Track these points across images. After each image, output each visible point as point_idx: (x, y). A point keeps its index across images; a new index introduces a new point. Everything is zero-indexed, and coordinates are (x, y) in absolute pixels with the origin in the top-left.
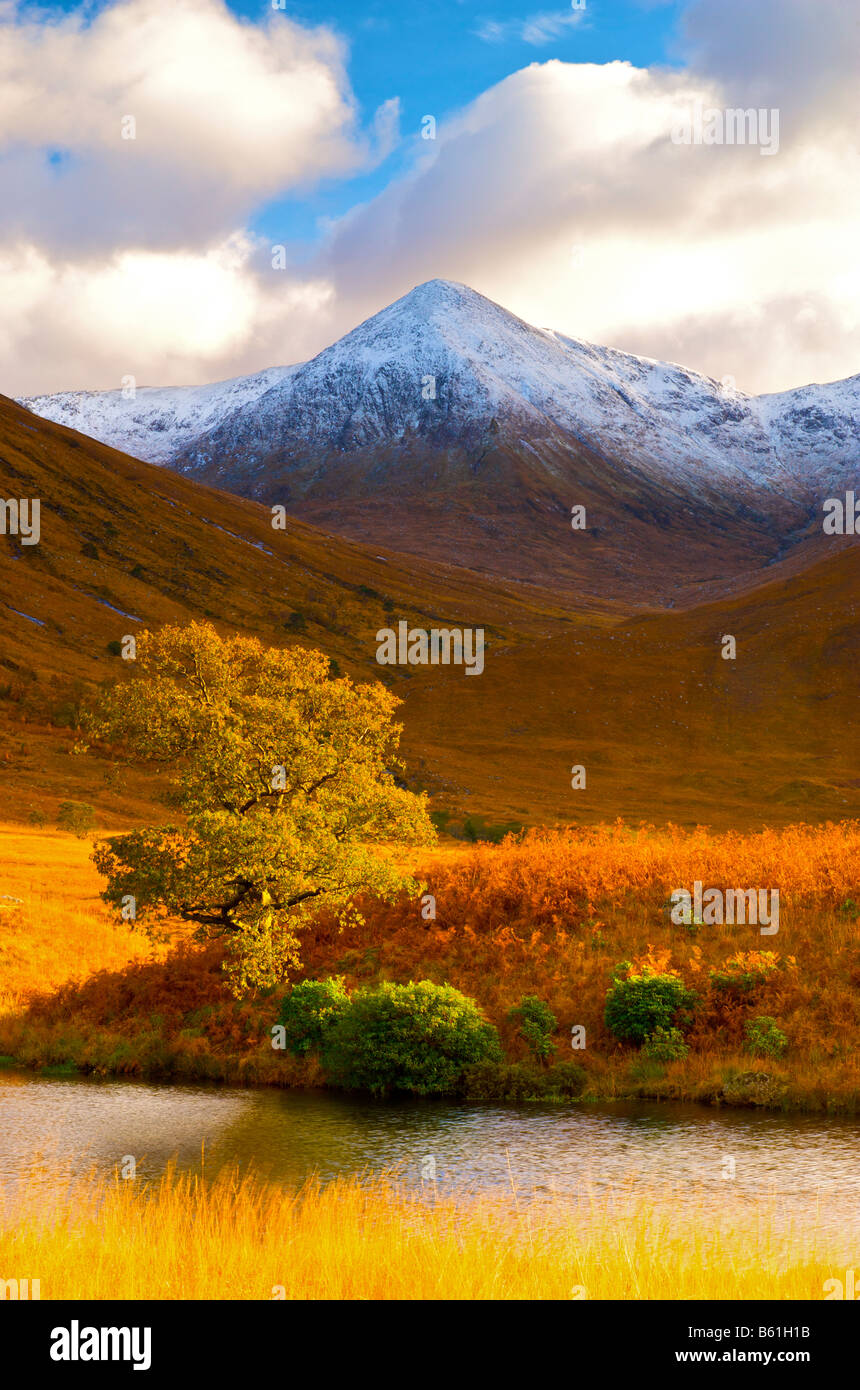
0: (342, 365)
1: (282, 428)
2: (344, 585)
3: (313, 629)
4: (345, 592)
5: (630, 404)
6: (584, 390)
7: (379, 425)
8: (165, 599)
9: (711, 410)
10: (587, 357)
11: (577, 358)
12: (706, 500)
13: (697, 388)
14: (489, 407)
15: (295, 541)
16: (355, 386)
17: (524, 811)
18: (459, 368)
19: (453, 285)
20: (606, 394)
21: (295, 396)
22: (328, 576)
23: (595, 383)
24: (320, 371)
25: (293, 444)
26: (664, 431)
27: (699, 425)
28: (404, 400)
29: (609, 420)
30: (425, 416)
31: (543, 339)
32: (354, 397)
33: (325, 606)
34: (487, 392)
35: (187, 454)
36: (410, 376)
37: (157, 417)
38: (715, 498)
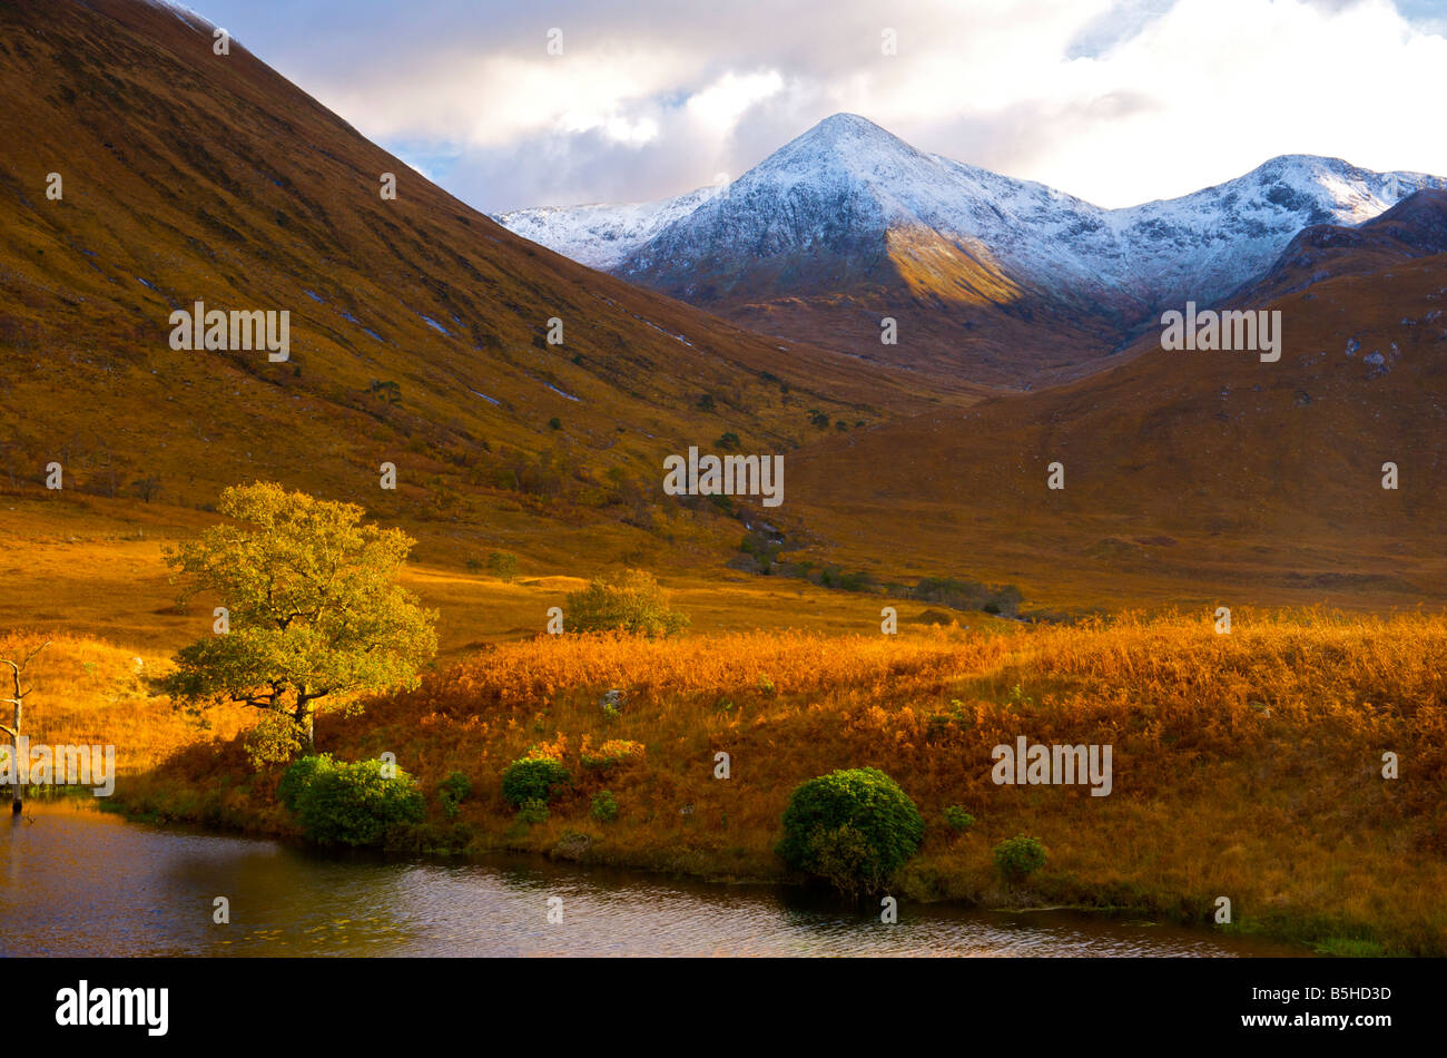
0: (761, 185)
1: (711, 238)
2: (750, 371)
3: (720, 407)
4: (751, 377)
5: (1002, 217)
6: (964, 206)
7: (790, 236)
8: (601, 383)
9: (1071, 222)
10: (966, 178)
11: (957, 179)
12: (1064, 298)
13: (1059, 204)
14: (882, 220)
15: (711, 334)
16: (771, 203)
17: (878, 562)
18: (858, 187)
19: (854, 118)
20: (981, 208)
21: (722, 212)
22: (738, 364)
23: (973, 200)
24: (743, 190)
25: (719, 251)
26: (1030, 240)
27: (1060, 235)
28: (812, 215)
29: (983, 231)
30: (829, 228)
31: (929, 163)
32: (770, 212)
33: (731, 389)
34: (881, 207)
35: (632, 260)
36: (816, 194)
37: (609, 229)
38: (1071, 296)
